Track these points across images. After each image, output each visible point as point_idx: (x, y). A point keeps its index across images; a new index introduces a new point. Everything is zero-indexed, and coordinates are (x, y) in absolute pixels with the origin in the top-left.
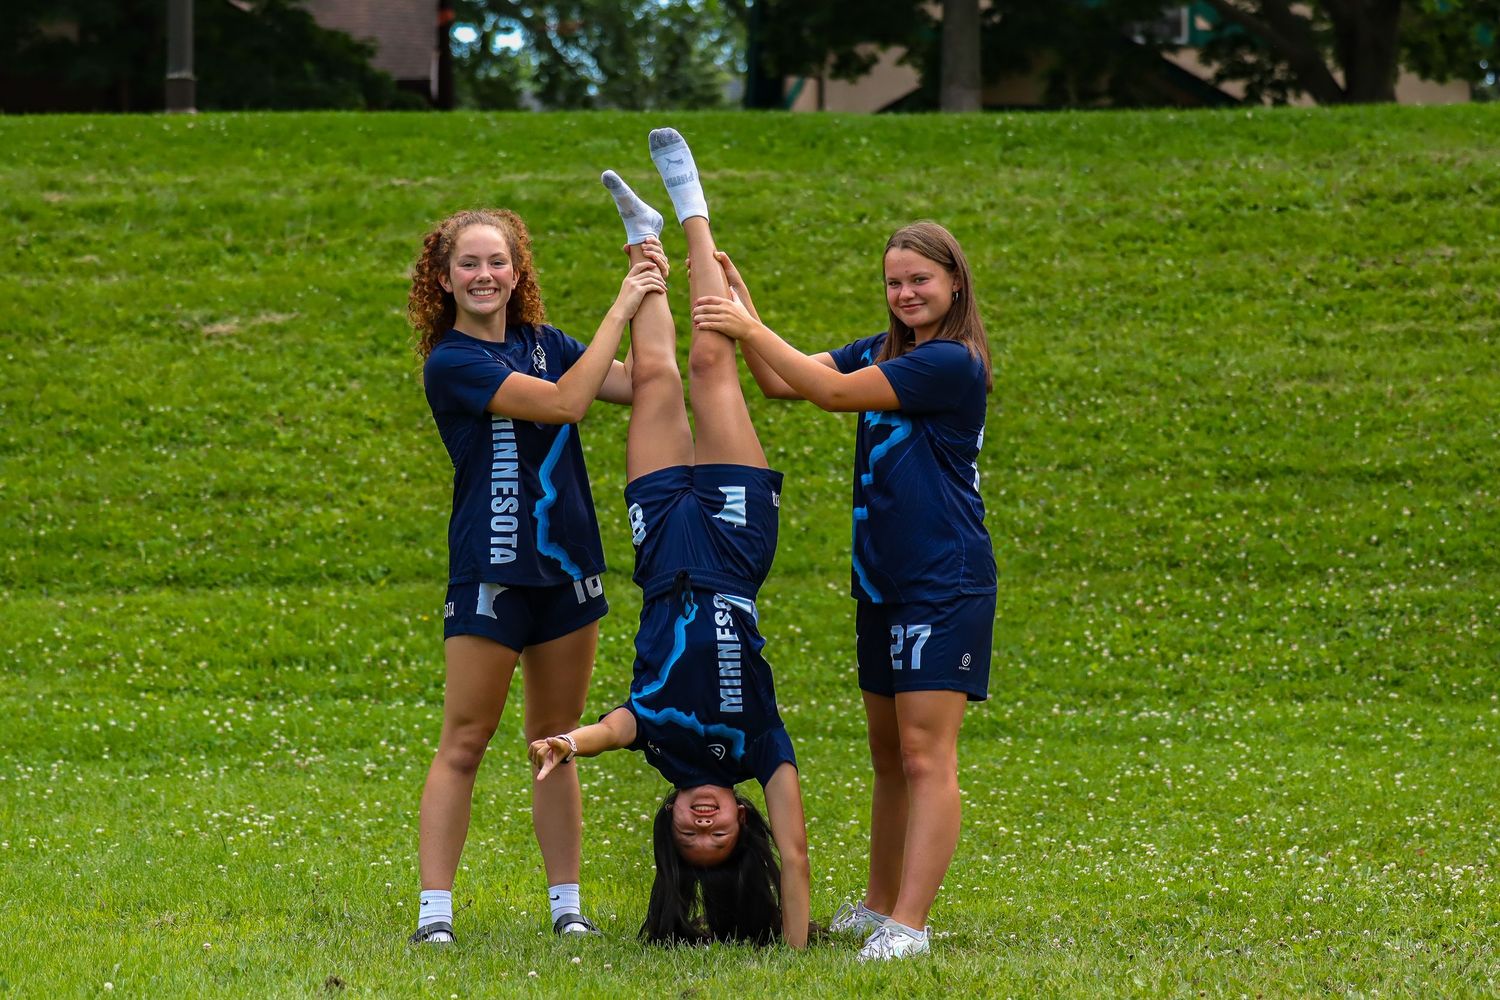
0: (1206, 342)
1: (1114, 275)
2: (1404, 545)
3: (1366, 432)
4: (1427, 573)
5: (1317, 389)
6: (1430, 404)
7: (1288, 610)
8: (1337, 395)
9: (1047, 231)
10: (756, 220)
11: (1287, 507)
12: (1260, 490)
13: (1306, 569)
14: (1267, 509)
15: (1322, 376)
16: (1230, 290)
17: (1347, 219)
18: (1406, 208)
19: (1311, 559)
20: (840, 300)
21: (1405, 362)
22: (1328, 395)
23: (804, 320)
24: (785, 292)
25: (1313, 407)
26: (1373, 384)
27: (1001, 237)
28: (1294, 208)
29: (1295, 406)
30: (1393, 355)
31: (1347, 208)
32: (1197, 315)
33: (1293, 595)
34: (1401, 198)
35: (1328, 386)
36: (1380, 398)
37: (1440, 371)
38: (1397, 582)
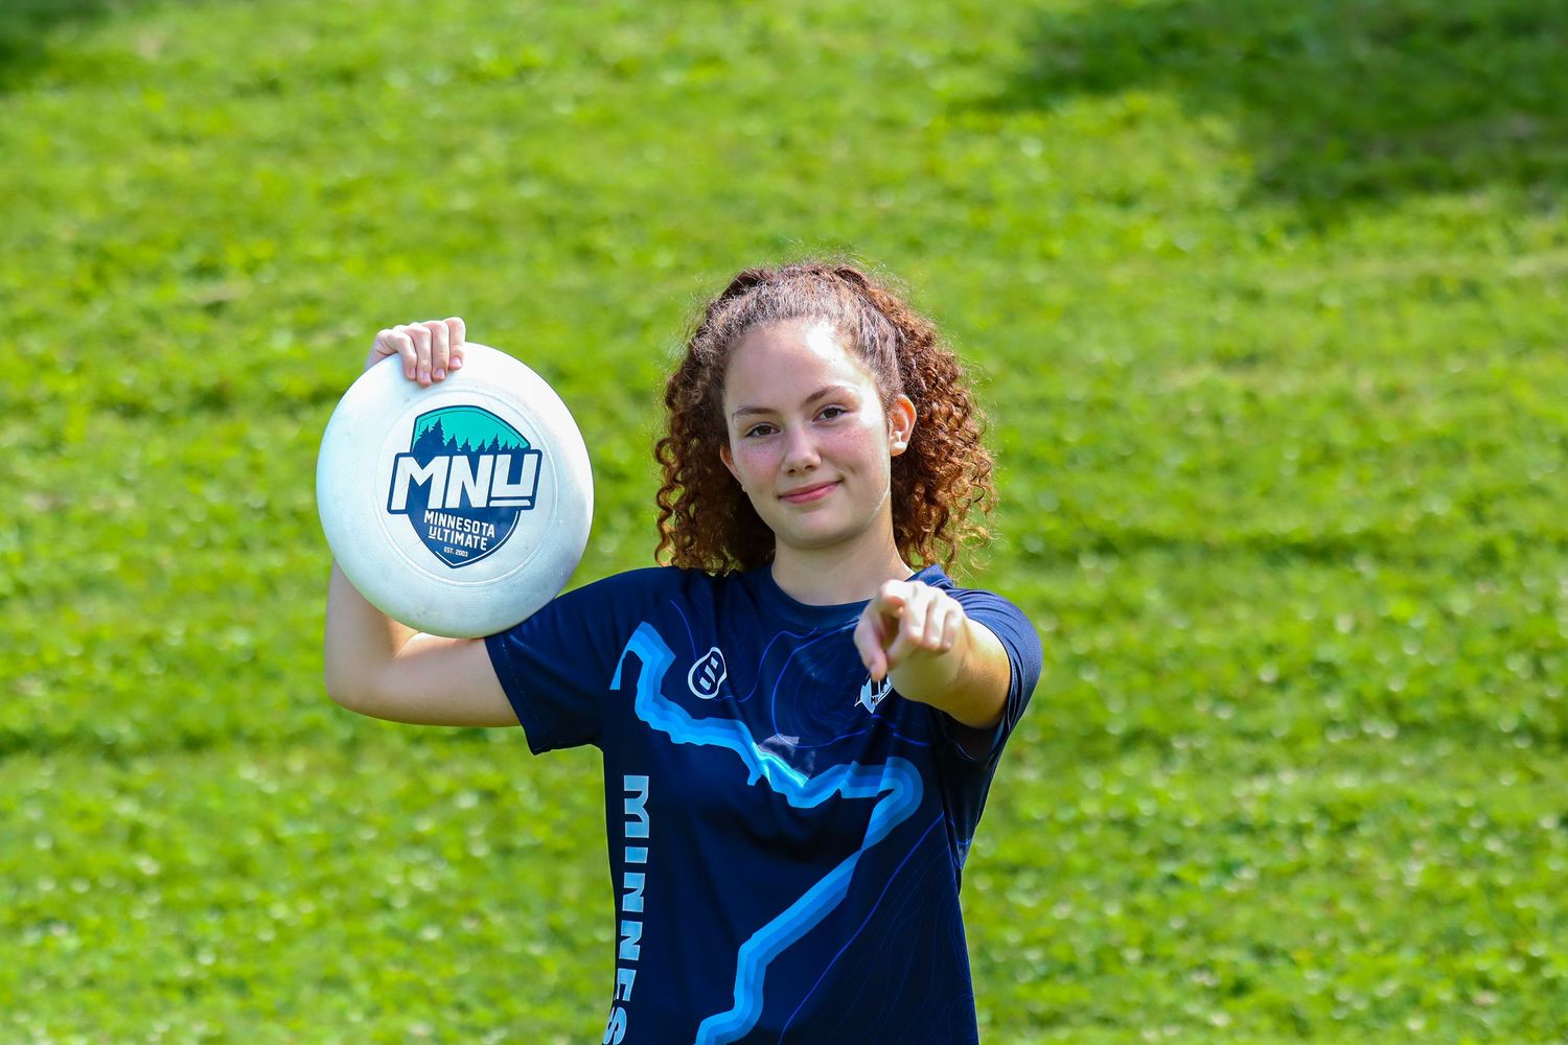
0: (1059, 295)
1: (931, 172)
2: (1325, 689)
3: (1305, 468)
4: (1358, 750)
5: (1234, 383)
6: (1432, 415)
7: (1077, 825)
8: (1269, 398)
9: (833, 93)
10: (347, 77)
11: (1132, 613)
12: (1091, 581)
13: (1134, 740)
14: (1097, 616)
15: (1251, 360)
16: (1125, 201)
17: (1358, 70)
18: (1466, 52)
19: (1148, 717)
20: (445, 219)
21: (1400, 331)
22: (1251, 397)
23: (376, 258)
24: (357, 208)
25: (1218, 420)
26: (1336, 377)
27: (753, 105)
28: (1274, 54)
29: (1189, 417)
30: (1383, 320)
31: (1362, 51)
32: (1057, 246)
33: (1098, 794)
34: (1460, 31)
35: (1257, 379)
36: (1342, 401)
37: (1461, 350)
38: (1299, 766)
